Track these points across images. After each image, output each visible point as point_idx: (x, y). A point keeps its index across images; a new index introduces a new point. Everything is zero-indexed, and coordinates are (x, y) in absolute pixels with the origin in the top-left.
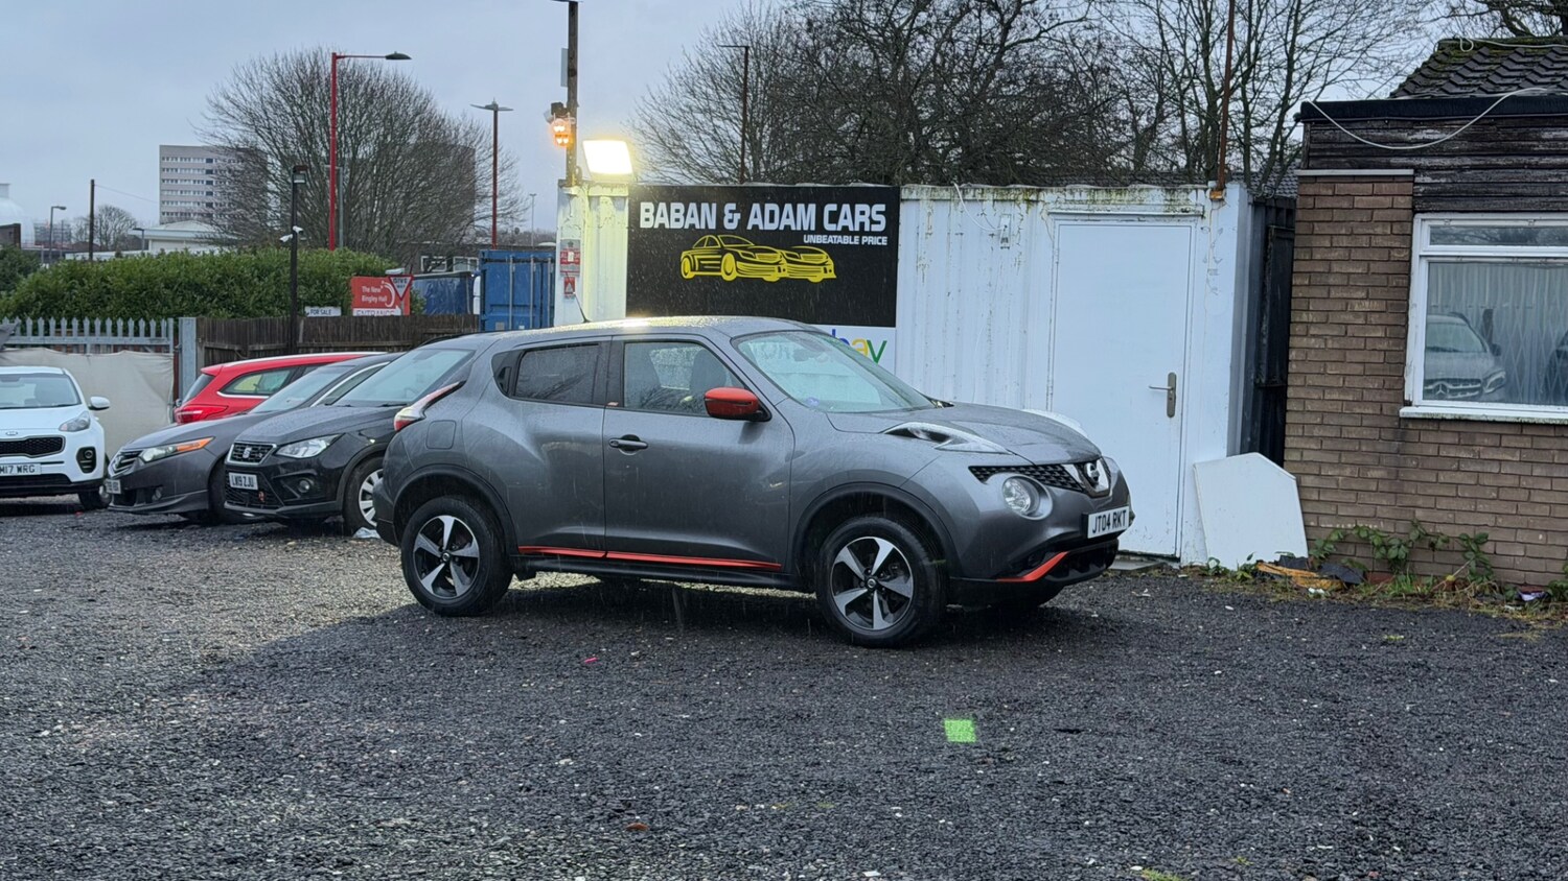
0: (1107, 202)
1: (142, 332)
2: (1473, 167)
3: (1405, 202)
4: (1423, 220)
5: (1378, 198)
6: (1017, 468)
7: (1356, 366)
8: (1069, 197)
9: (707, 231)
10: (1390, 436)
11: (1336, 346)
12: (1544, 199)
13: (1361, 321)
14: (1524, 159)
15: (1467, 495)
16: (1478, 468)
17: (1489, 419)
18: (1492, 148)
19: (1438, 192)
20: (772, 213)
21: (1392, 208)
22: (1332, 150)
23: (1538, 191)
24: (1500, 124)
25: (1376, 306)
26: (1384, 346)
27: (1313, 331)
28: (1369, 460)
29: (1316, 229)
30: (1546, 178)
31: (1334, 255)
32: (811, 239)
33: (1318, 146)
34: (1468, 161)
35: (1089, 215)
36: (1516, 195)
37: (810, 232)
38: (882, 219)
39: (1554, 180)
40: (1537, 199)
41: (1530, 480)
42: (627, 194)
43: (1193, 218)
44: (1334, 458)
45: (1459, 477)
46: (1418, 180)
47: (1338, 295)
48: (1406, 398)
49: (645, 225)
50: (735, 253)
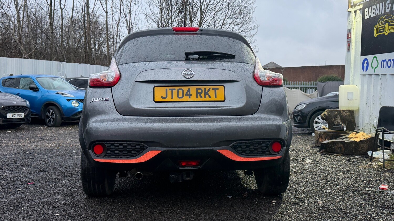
9: (381, 15)
42: (362, 7)
49: (366, 18)
50: (388, 22)
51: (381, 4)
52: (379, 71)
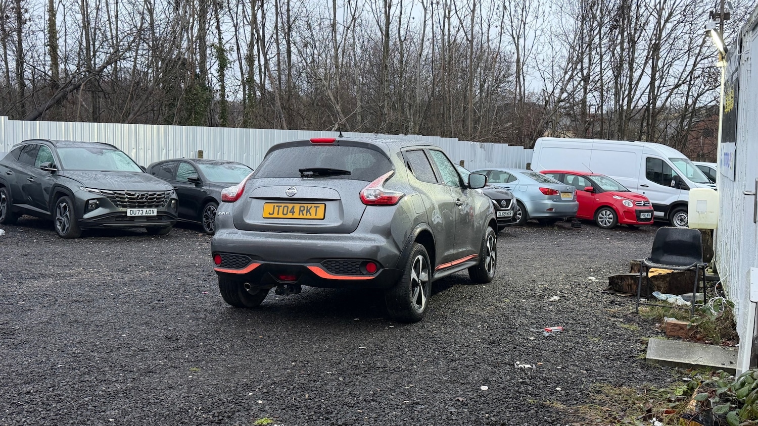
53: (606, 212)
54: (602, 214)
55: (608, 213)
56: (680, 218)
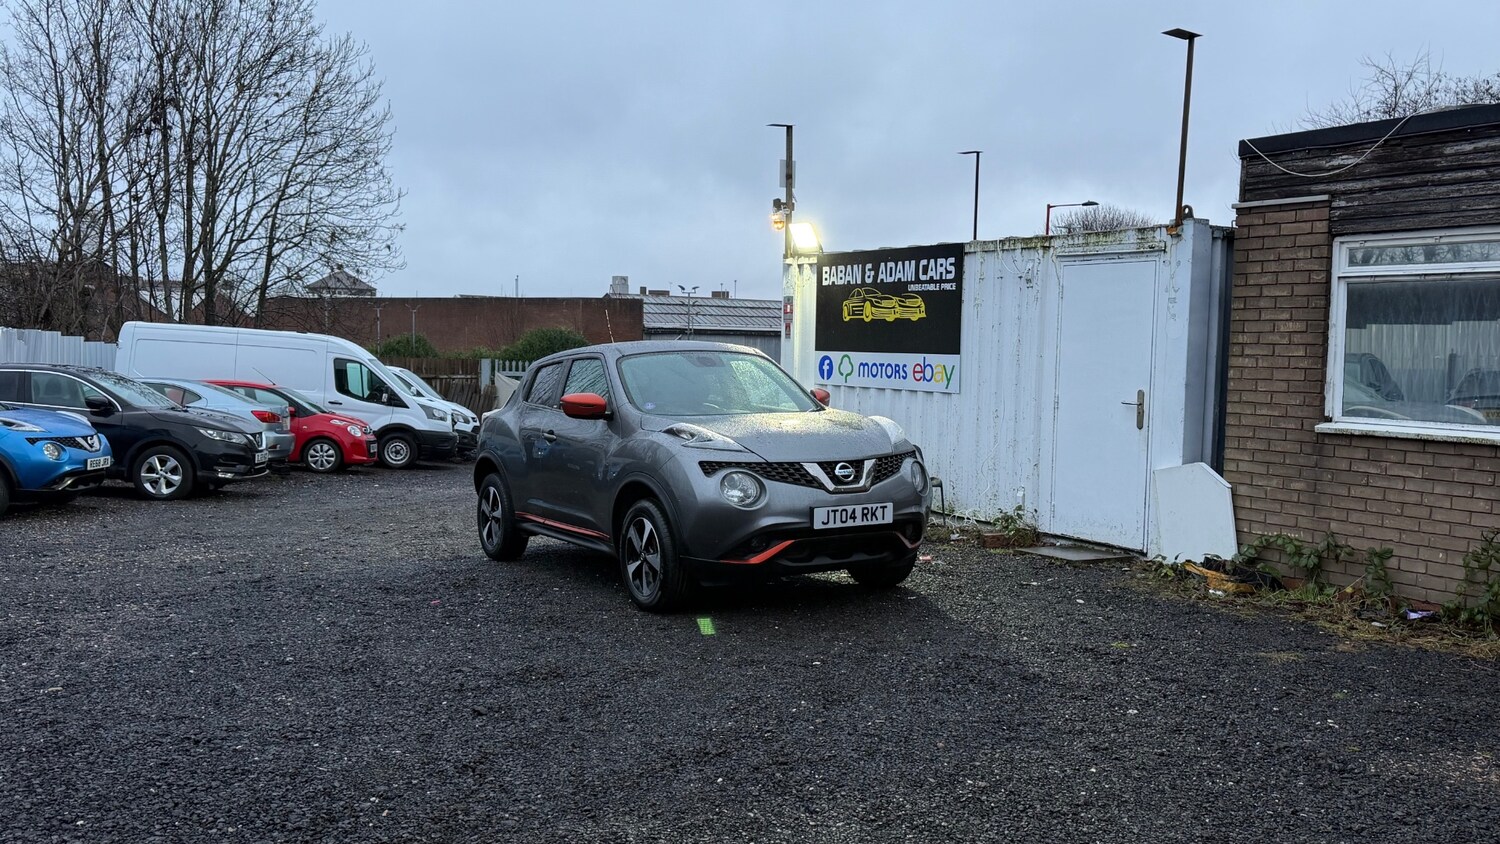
0: (1097, 244)
1: (514, 369)
2: (1382, 189)
3: (1322, 226)
4: (1342, 243)
5: (1301, 224)
6: (748, 465)
7: (1282, 383)
8: (1071, 242)
9: (857, 285)
10: (1309, 451)
11: (1265, 365)
12: (1445, 215)
13: (1286, 341)
14: (1428, 177)
15: (1374, 510)
16: (1385, 484)
17: (1392, 435)
18: (1398, 169)
19: (1350, 215)
20: (891, 268)
21: (1311, 233)
22: (1264, 182)
23: (1442, 207)
24: (1407, 143)
25: (1299, 326)
26: (1304, 364)
27: (1247, 351)
28: (1292, 472)
29: (1250, 256)
30: (1448, 193)
31: (1264, 280)
32: (912, 288)
33: (1252, 180)
34: (1377, 183)
35: (1083, 256)
36: (1421, 213)
37: (912, 283)
38: (952, 268)
39: (1456, 195)
40: (1440, 216)
41: (1432, 498)
42: (816, 261)
43: (1157, 254)
44: (1262, 469)
45: (1367, 492)
46: (1335, 204)
47: (1268, 317)
48: (1326, 414)
49: (825, 283)
50: (871, 301)
51: (855, 266)
52: (854, 380)
53: (322, 447)
54: (314, 450)
55: (326, 447)
56: (394, 449)
